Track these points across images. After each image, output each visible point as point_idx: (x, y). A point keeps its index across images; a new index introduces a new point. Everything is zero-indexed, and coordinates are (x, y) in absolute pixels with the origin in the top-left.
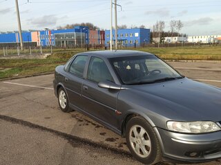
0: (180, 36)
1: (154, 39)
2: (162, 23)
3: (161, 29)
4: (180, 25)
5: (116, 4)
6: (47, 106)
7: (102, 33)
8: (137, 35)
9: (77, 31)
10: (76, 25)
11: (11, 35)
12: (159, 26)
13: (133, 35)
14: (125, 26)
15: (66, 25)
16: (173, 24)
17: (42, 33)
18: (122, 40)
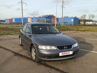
0: (93, 21)
1: (81, 22)
2: (85, 15)
3: (84, 18)
4: (93, 16)
5: (63, 7)
6: (16, 44)
7: (57, 19)
8: (72, 20)
9: (46, 18)
10: (47, 16)
11: (20, 19)
12: (84, 17)
13: (71, 20)
14: (68, 16)
15: (42, 16)
16: (90, 16)
17: (32, 18)
18: (65, 23)
